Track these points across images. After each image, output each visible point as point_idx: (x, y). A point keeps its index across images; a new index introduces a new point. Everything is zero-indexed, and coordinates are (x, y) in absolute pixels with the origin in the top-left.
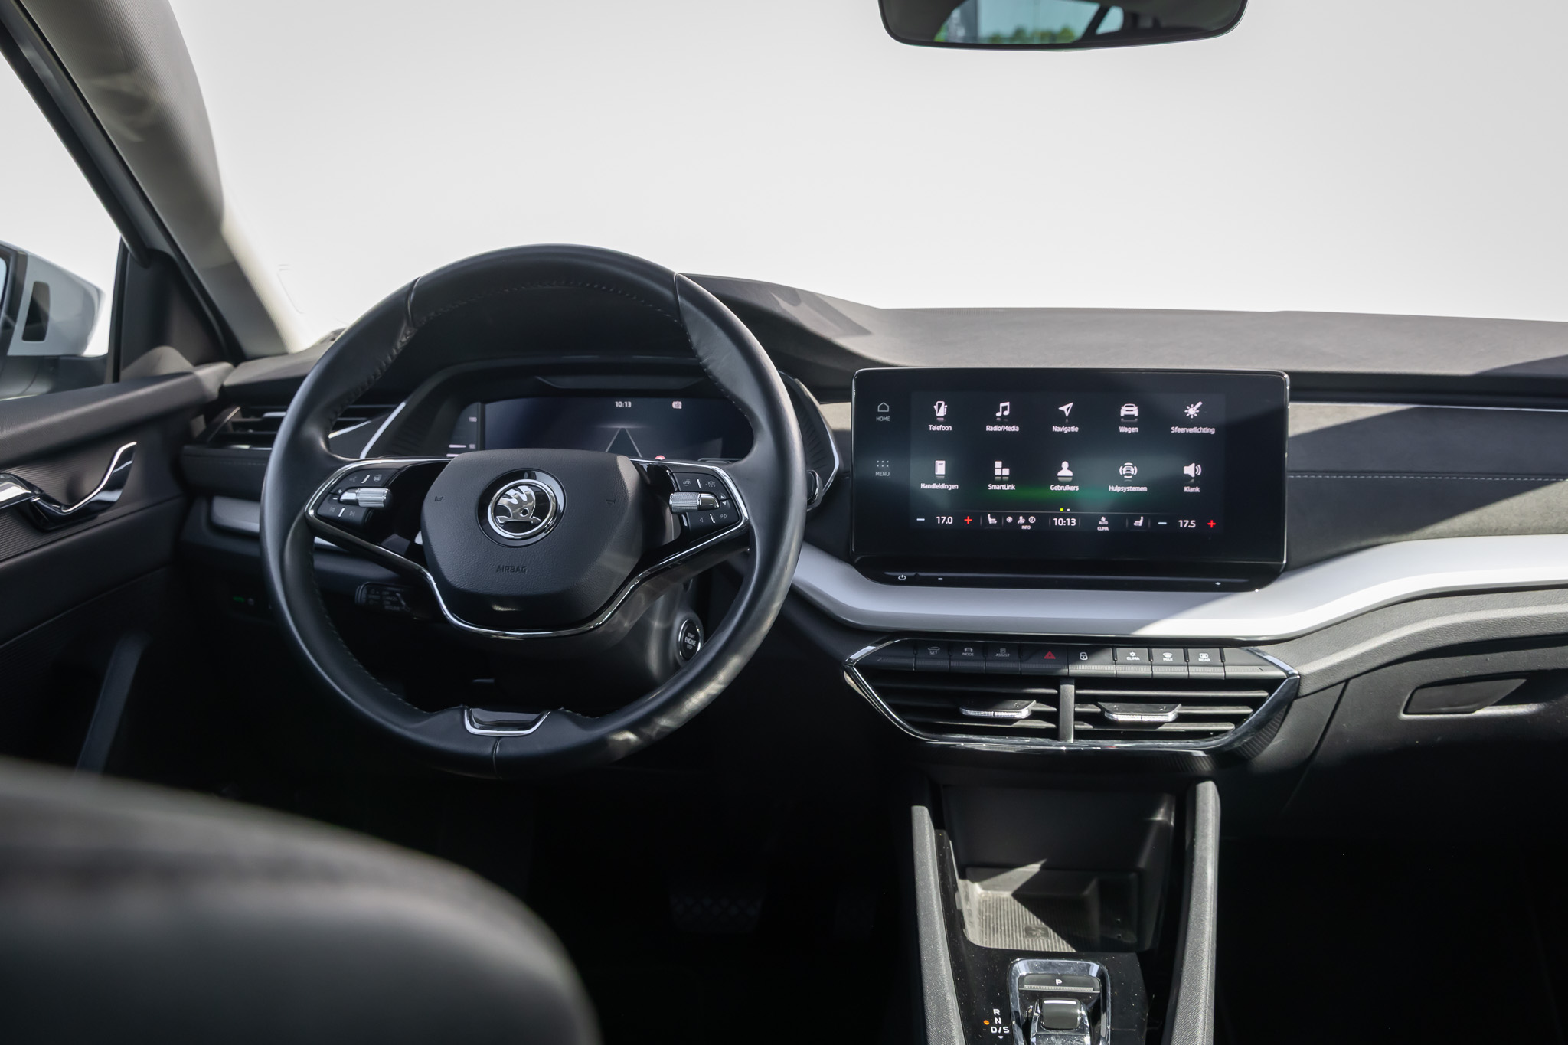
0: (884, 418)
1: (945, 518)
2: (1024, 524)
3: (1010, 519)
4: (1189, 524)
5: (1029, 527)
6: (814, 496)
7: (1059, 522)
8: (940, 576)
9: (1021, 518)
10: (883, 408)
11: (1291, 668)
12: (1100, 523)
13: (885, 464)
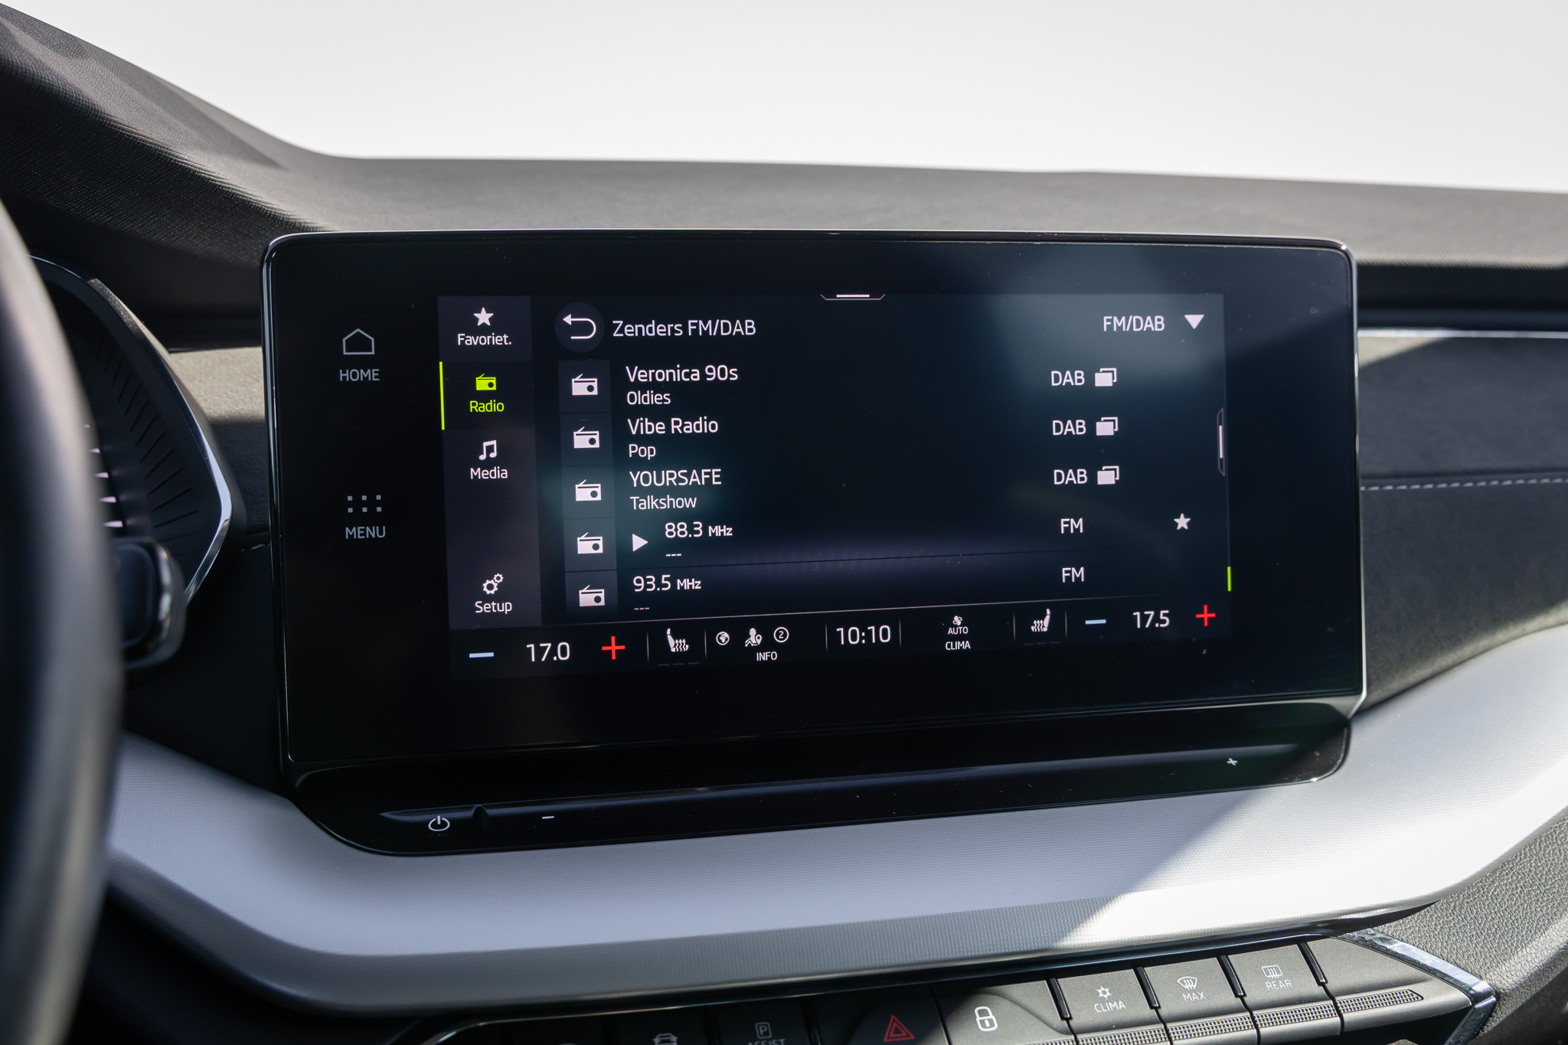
0: (362, 374)
1: (549, 645)
2: (761, 648)
3: (724, 637)
4: (1156, 619)
5: (774, 656)
6: (156, 626)
7: (851, 636)
8: (547, 811)
9: (753, 632)
10: (358, 343)
11: (1476, 980)
12: (951, 631)
13: (373, 503)
